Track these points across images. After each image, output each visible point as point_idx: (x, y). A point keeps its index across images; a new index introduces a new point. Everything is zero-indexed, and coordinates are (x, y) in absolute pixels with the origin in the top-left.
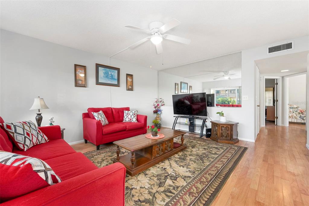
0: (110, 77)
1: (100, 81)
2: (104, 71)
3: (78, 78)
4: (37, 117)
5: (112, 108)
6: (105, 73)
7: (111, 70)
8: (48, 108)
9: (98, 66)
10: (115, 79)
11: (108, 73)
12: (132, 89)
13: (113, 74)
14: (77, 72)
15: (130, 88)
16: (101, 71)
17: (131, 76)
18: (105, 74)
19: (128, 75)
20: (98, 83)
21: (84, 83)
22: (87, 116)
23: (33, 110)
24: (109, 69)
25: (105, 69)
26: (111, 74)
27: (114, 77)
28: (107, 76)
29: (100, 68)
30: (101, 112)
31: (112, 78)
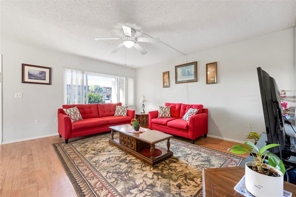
0: (187, 74)
1: (179, 80)
2: (181, 70)
3: (164, 82)
5: (181, 105)
7: (187, 67)
9: (176, 67)
10: (192, 75)
11: (185, 71)
12: (214, 82)
14: (164, 78)
15: (212, 80)
17: (214, 64)
18: (182, 73)
19: (208, 65)
20: (177, 82)
21: (168, 85)
24: (185, 67)
25: (183, 67)
26: (188, 71)
27: (190, 73)
29: (178, 69)
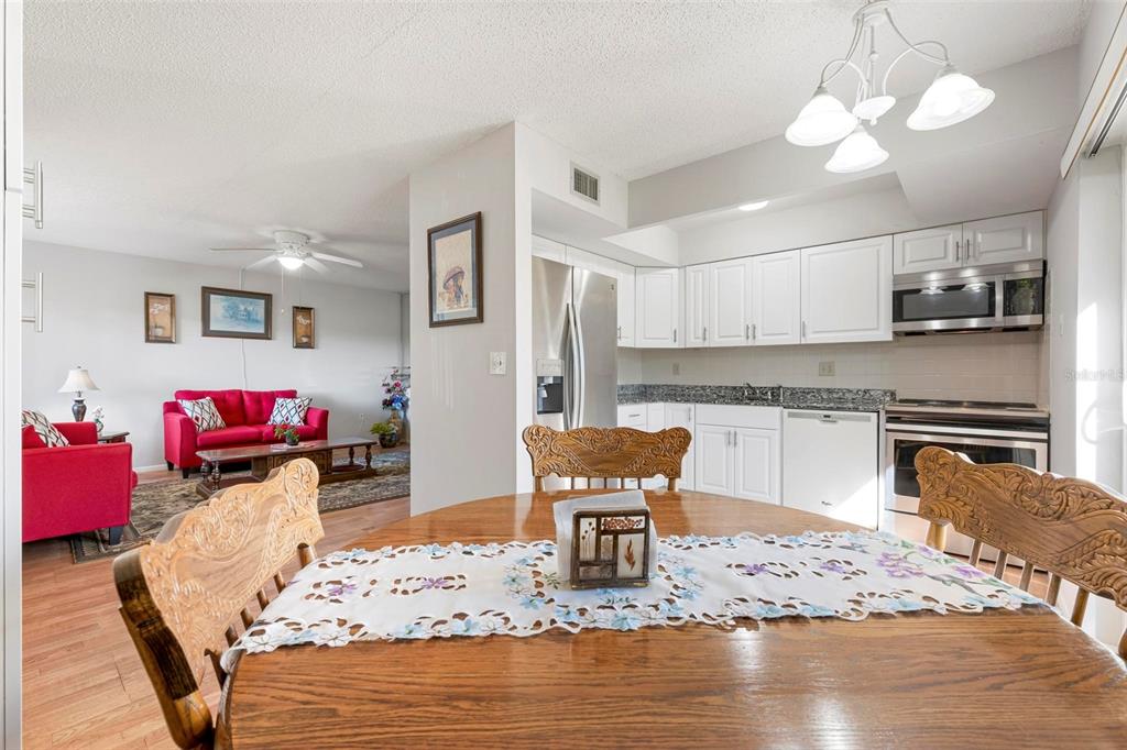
0: (243, 317)
1: (213, 327)
2: (225, 304)
3: (152, 324)
4: (76, 408)
5: (241, 392)
6: (227, 309)
7: (245, 299)
8: (97, 389)
9: (207, 292)
10: (257, 321)
11: (237, 307)
12: (309, 346)
13: (250, 308)
14: (151, 310)
15: (305, 341)
16: (217, 303)
17: (307, 311)
18: (227, 311)
19: (297, 310)
20: (207, 332)
21: (167, 334)
22: (171, 408)
23: (65, 394)
24: (239, 299)
25: (229, 298)
26: (246, 309)
27: (254, 317)
28: (233, 315)
29: (213, 297)
30: (206, 400)
31: (249, 318)
